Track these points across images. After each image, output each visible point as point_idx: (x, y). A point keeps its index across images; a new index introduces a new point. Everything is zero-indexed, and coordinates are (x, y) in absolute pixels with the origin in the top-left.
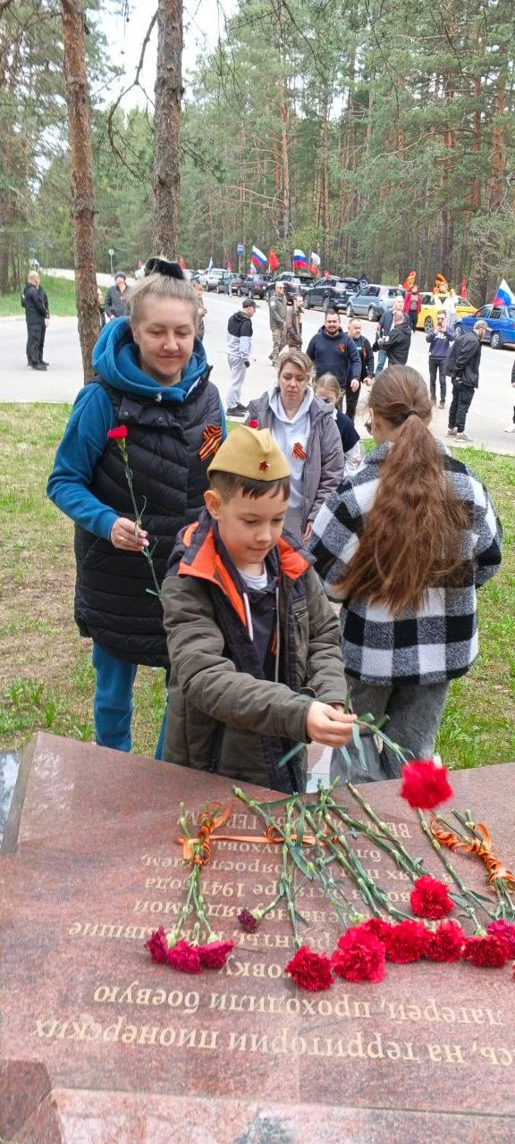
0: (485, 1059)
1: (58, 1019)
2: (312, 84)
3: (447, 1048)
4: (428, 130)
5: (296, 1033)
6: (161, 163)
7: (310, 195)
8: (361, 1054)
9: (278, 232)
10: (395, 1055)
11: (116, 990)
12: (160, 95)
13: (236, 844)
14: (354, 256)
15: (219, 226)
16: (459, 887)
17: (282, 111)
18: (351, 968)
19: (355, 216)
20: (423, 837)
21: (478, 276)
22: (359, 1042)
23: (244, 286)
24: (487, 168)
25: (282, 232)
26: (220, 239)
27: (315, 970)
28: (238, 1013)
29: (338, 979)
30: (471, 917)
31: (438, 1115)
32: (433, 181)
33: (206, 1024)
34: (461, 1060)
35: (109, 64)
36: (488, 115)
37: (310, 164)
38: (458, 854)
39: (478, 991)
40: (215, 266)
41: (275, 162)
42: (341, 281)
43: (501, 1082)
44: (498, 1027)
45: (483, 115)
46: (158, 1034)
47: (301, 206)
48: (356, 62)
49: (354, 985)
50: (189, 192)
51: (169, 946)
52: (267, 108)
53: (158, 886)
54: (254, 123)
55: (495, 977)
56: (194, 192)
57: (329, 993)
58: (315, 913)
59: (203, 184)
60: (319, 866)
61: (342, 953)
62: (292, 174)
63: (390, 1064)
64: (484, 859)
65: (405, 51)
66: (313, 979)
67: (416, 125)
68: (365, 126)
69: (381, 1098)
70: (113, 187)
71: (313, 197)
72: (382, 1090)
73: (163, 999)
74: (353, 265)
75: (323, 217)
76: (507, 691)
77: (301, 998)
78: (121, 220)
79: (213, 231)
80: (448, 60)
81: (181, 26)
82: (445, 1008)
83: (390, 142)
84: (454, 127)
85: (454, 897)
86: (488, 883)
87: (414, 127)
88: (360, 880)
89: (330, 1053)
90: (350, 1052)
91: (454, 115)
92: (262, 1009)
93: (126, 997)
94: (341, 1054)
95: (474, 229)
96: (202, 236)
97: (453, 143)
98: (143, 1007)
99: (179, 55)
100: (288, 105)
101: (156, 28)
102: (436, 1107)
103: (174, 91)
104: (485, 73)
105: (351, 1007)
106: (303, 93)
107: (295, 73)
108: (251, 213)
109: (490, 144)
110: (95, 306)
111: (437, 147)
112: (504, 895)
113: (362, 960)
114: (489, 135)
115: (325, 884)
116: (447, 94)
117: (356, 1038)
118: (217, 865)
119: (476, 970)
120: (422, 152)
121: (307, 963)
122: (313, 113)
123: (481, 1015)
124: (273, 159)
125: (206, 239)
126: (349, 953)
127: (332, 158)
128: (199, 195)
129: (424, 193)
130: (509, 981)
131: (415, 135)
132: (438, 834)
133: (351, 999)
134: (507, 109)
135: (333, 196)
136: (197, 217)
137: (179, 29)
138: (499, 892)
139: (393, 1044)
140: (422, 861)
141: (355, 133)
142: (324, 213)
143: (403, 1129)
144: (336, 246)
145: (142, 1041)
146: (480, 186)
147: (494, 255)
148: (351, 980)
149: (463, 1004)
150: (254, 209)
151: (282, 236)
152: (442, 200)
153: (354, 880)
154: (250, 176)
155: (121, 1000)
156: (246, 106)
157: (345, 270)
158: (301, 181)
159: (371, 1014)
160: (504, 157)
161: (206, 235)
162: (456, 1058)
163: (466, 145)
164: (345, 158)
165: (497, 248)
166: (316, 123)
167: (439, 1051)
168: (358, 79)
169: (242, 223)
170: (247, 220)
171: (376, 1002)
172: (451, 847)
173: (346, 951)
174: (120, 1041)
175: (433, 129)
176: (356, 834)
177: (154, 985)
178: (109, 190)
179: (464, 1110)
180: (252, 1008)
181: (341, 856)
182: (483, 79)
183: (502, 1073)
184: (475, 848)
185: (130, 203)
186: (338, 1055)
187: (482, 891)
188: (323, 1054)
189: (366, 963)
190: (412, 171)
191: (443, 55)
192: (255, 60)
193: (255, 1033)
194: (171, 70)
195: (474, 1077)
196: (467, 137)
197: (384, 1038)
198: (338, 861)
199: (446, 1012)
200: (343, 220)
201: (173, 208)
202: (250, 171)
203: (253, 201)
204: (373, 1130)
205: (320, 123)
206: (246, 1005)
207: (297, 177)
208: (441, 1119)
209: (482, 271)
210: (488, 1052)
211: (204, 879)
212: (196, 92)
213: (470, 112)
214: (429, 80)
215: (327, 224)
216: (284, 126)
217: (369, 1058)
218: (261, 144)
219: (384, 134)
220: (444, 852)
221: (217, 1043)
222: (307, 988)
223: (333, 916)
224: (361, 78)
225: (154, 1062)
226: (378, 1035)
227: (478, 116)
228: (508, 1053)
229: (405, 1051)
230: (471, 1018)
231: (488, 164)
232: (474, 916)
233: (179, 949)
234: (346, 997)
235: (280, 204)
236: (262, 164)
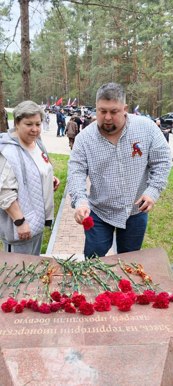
0: (144, 329)
1: (2, 330)
2: (73, 43)
3: (132, 327)
4: (112, 58)
5: (83, 327)
6: (24, 66)
7: (74, 80)
8: (104, 331)
9: (64, 92)
10: (115, 330)
11: (21, 320)
12: (22, 44)
13: (60, 277)
14: (90, 99)
15: (44, 91)
16: (134, 283)
17: (64, 52)
18: (100, 307)
19: (89, 86)
20: (121, 270)
21: (130, 105)
22: (103, 328)
23: (54, 110)
24: (132, 70)
25: (65, 92)
26: (45, 95)
27: (88, 308)
28: (63, 323)
29: (95, 311)
30: (138, 291)
31: (130, 346)
32: (114, 74)
33: (53, 327)
34: (137, 330)
35: (5, 37)
36: (131, 52)
37: (74, 69)
38: (133, 274)
39: (141, 311)
40: (44, 104)
41: (62, 69)
42: (86, 108)
43: (150, 335)
44: (148, 320)
45: (129, 53)
46: (37, 331)
47: (71, 84)
48: (87, 36)
49: (101, 313)
50: (34, 80)
51: (39, 306)
52: (58, 51)
53: (34, 290)
54: (54, 56)
55: (147, 307)
56: (35, 79)
57: (93, 315)
58: (87, 294)
59: (39, 77)
60: (87, 280)
61: (97, 302)
62: (68, 73)
63: (114, 333)
64: (141, 275)
65: (103, 32)
66: (88, 312)
67: (108, 56)
68: (91, 57)
69: (111, 343)
70: (8, 79)
71: (75, 80)
72: (112, 340)
73: (38, 321)
74: (90, 102)
75: (79, 86)
76: (147, 235)
77: (84, 318)
78: (11, 90)
79: (43, 92)
80: (117, 35)
81: (28, 21)
82: (131, 316)
83: (100, 62)
84: (120, 56)
85: (132, 285)
86: (143, 281)
87: (107, 57)
88: (102, 283)
89: (94, 331)
90: (101, 331)
91: (119, 53)
92: (71, 321)
93: (25, 322)
94: (98, 331)
95: (128, 89)
96: (39, 94)
97: (120, 61)
98: (31, 324)
99: (28, 31)
100: (65, 50)
101: (20, 22)
102: (129, 343)
103: (27, 42)
104: (129, 39)
105: (100, 319)
106: (70, 46)
107: (67, 40)
108: (55, 86)
109: (132, 62)
110: (3, 113)
111: (115, 63)
112: (149, 285)
113: (103, 304)
114: (132, 59)
115: (90, 284)
116: (117, 46)
117: (102, 327)
118: (54, 283)
119: (140, 305)
120: (110, 65)
121: (85, 306)
122: (74, 53)
123: (143, 317)
124: (62, 68)
125: (40, 95)
126: (99, 302)
127: (81, 67)
128: (37, 81)
129: (111, 78)
130: (151, 308)
131: (108, 60)
132: (126, 269)
133: (100, 316)
134: (137, 50)
135: (82, 80)
136: (37, 88)
137: (28, 22)
138: (147, 284)
139: (115, 327)
140: (121, 277)
141: (88, 59)
142: (79, 85)
143: (119, 350)
144: (84, 96)
145: (31, 333)
146: (130, 75)
147: (135, 98)
148: (100, 311)
149: (137, 315)
150: (56, 85)
151: (66, 93)
152: (117, 80)
153: (100, 283)
154: (54, 74)
155: (23, 323)
156: (52, 51)
157: (87, 104)
158: (71, 75)
159: (107, 320)
160: (137, 66)
161: (40, 94)
162: (135, 330)
163: (124, 62)
164: (85, 67)
165: (136, 95)
166: (75, 56)
167: (129, 328)
168: (88, 41)
169: (52, 90)
170: (53, 88)
171: (108, 317)
172: (130, 272)
173: (98, 302)
174: (24, 334)
175: (113, 58)
176: (99, 271)
177: (35, 317)
178: (7, 80)
179: (138, 344)
180: (68, 321)
181: (95, 277)
182: (128, 41)
183: (150, 333)
184: (138, 271)
185: (14, 84)
186: (97, 332)
187: (142, 284)
188: (92, 332)
189: (105, 305)
190: (107, 71)
191: (115, 33)
192: (55, 36)
193: (69, 328)
194: (26, 35)
195: (141, 334)
196: (124, 60)
197: (112, 326)
198: (95, 279)
199: (131, 318)
200: (85, 87)
201: (29, 81)
202: (54, 72)
203: (55, 82)
204: (109, 351)
205: (76, 56)
206: (66, 321)
207: (70, 74)
208: (131, 346)
209: (132, 103)
210: (145, 327)
211: (49, 287)
212: (34, 47)
213: (125, 51)
214: (111, 41)
215: (81, 89)
216: (64, 57)
217: (107, 332)
218: (57, 63)
219: (97, 59)
220: (128, 274)
221: (56, 332)
222: (85, 314)
223: (93, 294)
224: (89, 41)
225: (36, 339)
226: (110, 326)
227: (127, 53)
228: (151, 327)
229: (118, 329)
230: (139, 318)
231: (131, 68)
232: (139, 290)
233: (42, 306)
234: (98, 316)
235: (65, 83)
236: (58, 70)
